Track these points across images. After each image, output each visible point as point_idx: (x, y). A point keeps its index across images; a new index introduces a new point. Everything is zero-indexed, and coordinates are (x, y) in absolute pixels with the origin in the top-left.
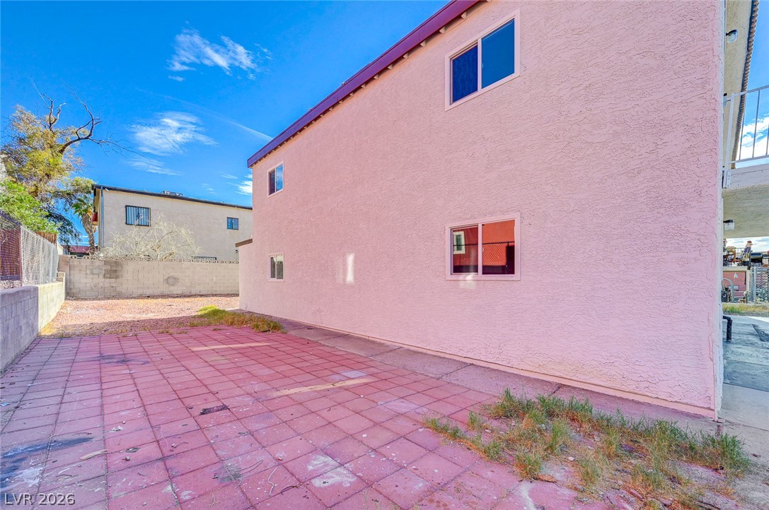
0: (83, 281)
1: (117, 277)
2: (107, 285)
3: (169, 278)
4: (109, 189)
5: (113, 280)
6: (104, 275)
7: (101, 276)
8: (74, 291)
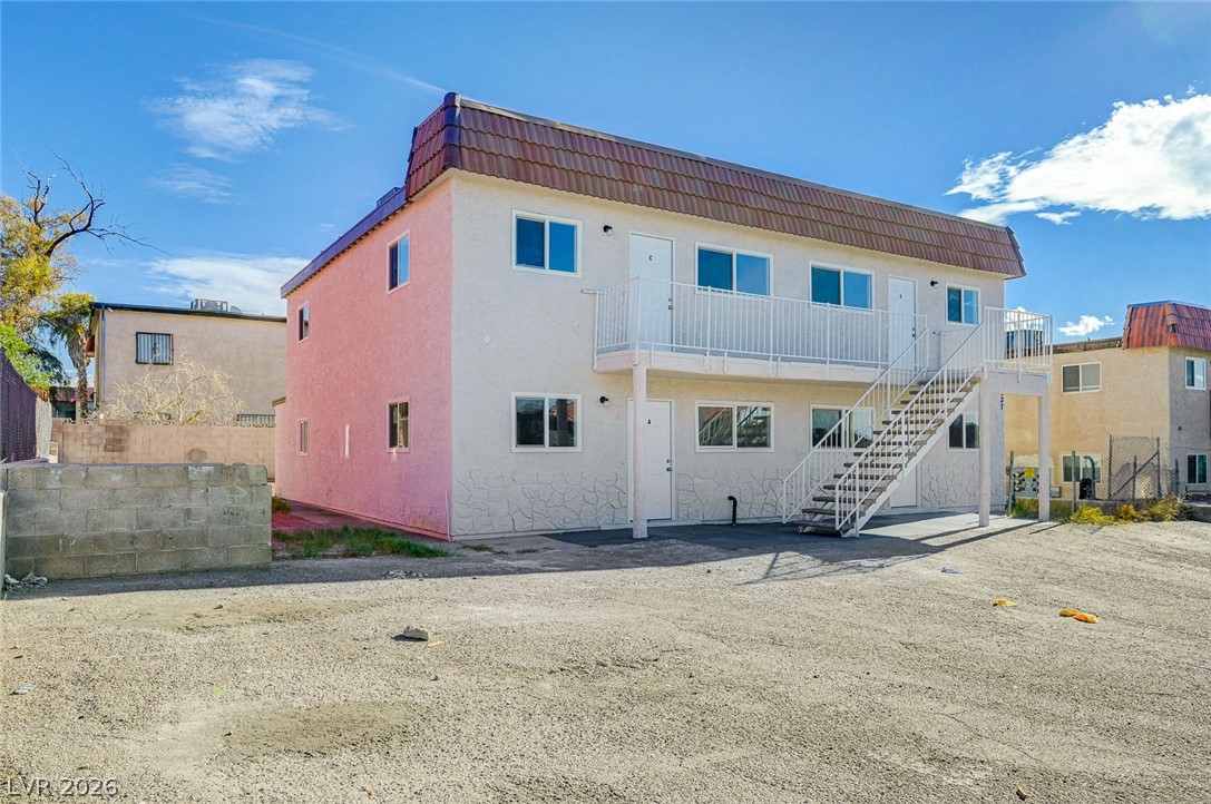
0: (79, 453)
1: (121, 450)
3: (192, 451)
4: (113, 307)
5: (116, 454)
6: (105, 447)
7: (101, 448)
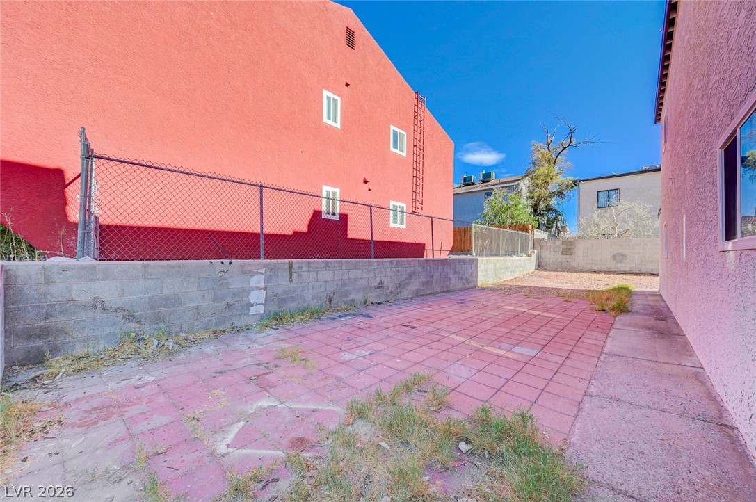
0: (549, 256)
1: (571, 254)
2: (564, 260)
3: (616, 254)
4: (583, 181)
5: (568, 256)
6: (562, 252)
7: (560, 253)
8: (543, 264)
